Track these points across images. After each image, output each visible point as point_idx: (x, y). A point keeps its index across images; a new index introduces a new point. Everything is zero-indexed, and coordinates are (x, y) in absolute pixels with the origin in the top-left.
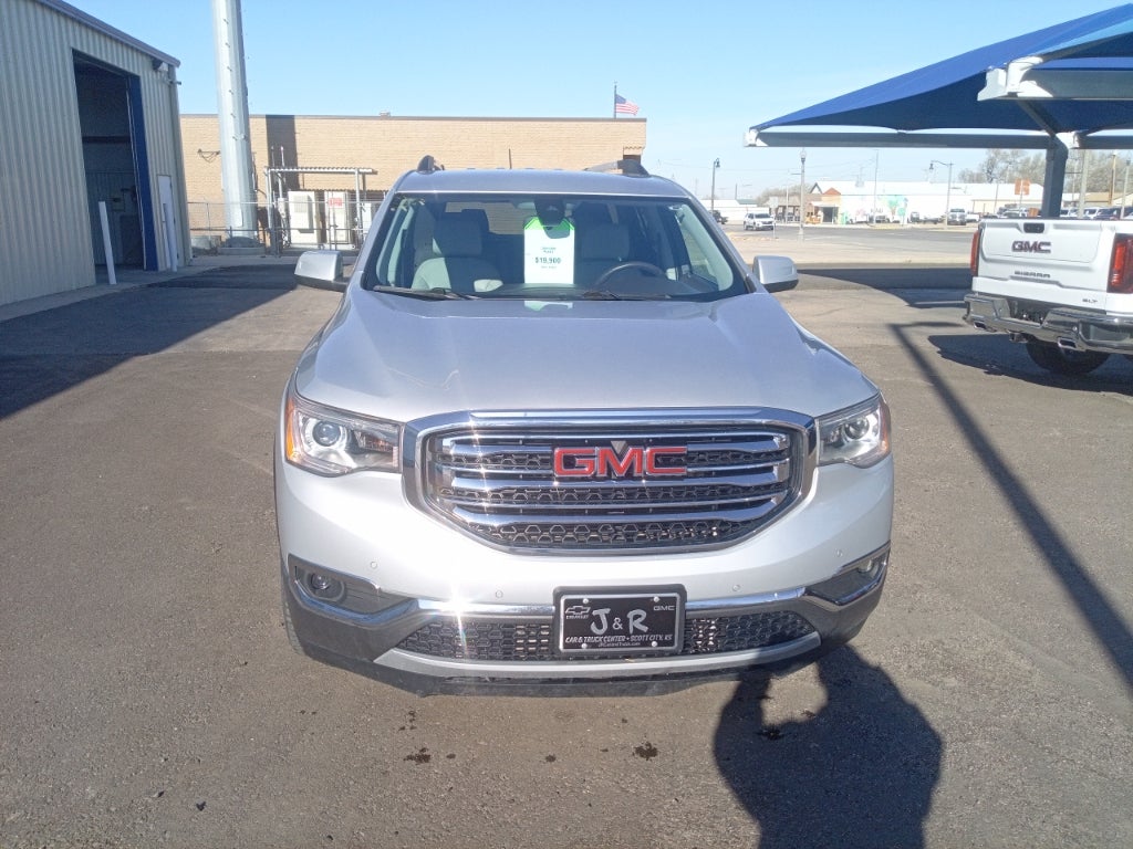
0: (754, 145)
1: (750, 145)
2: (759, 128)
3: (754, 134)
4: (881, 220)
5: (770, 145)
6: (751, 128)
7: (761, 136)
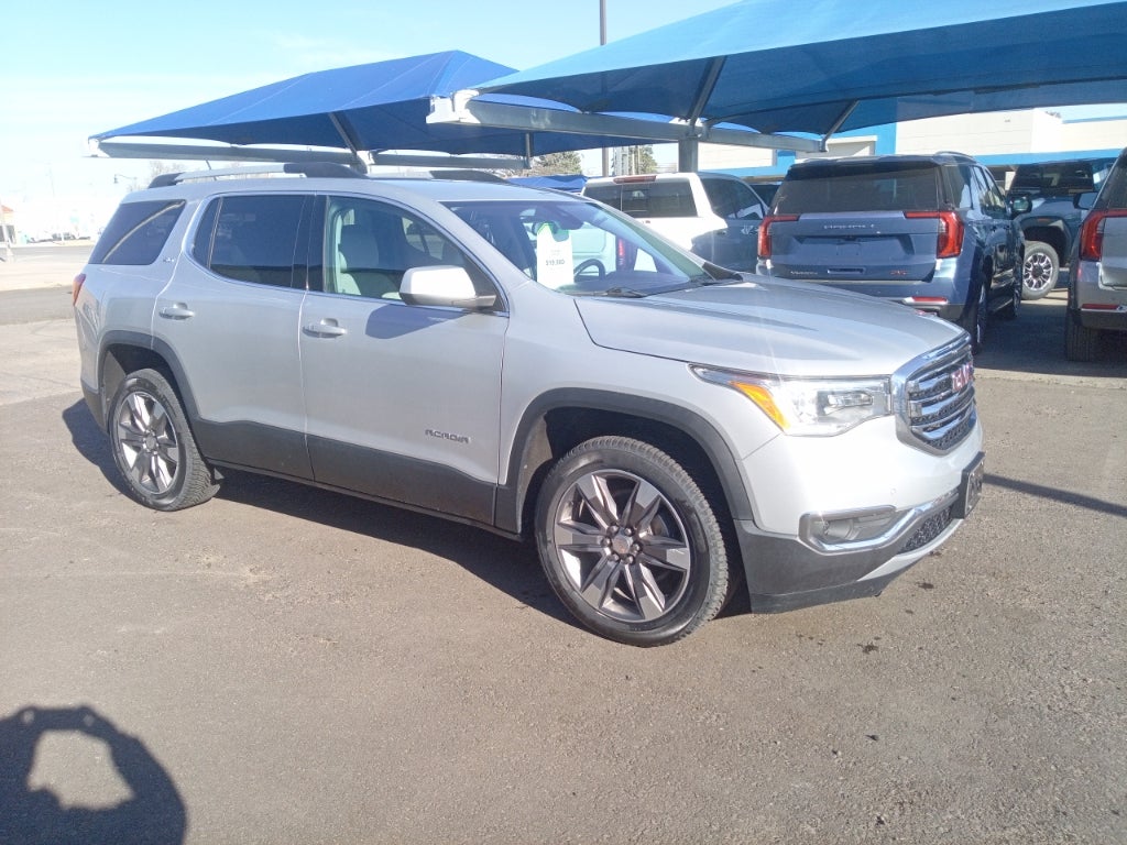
0: (96, 156)
1: (93, 156)
2: (99, 137)
3: (95, 143)
4: (68, 237)
5: (113, 156)
6: (91, 138)
7: (103, 147)
